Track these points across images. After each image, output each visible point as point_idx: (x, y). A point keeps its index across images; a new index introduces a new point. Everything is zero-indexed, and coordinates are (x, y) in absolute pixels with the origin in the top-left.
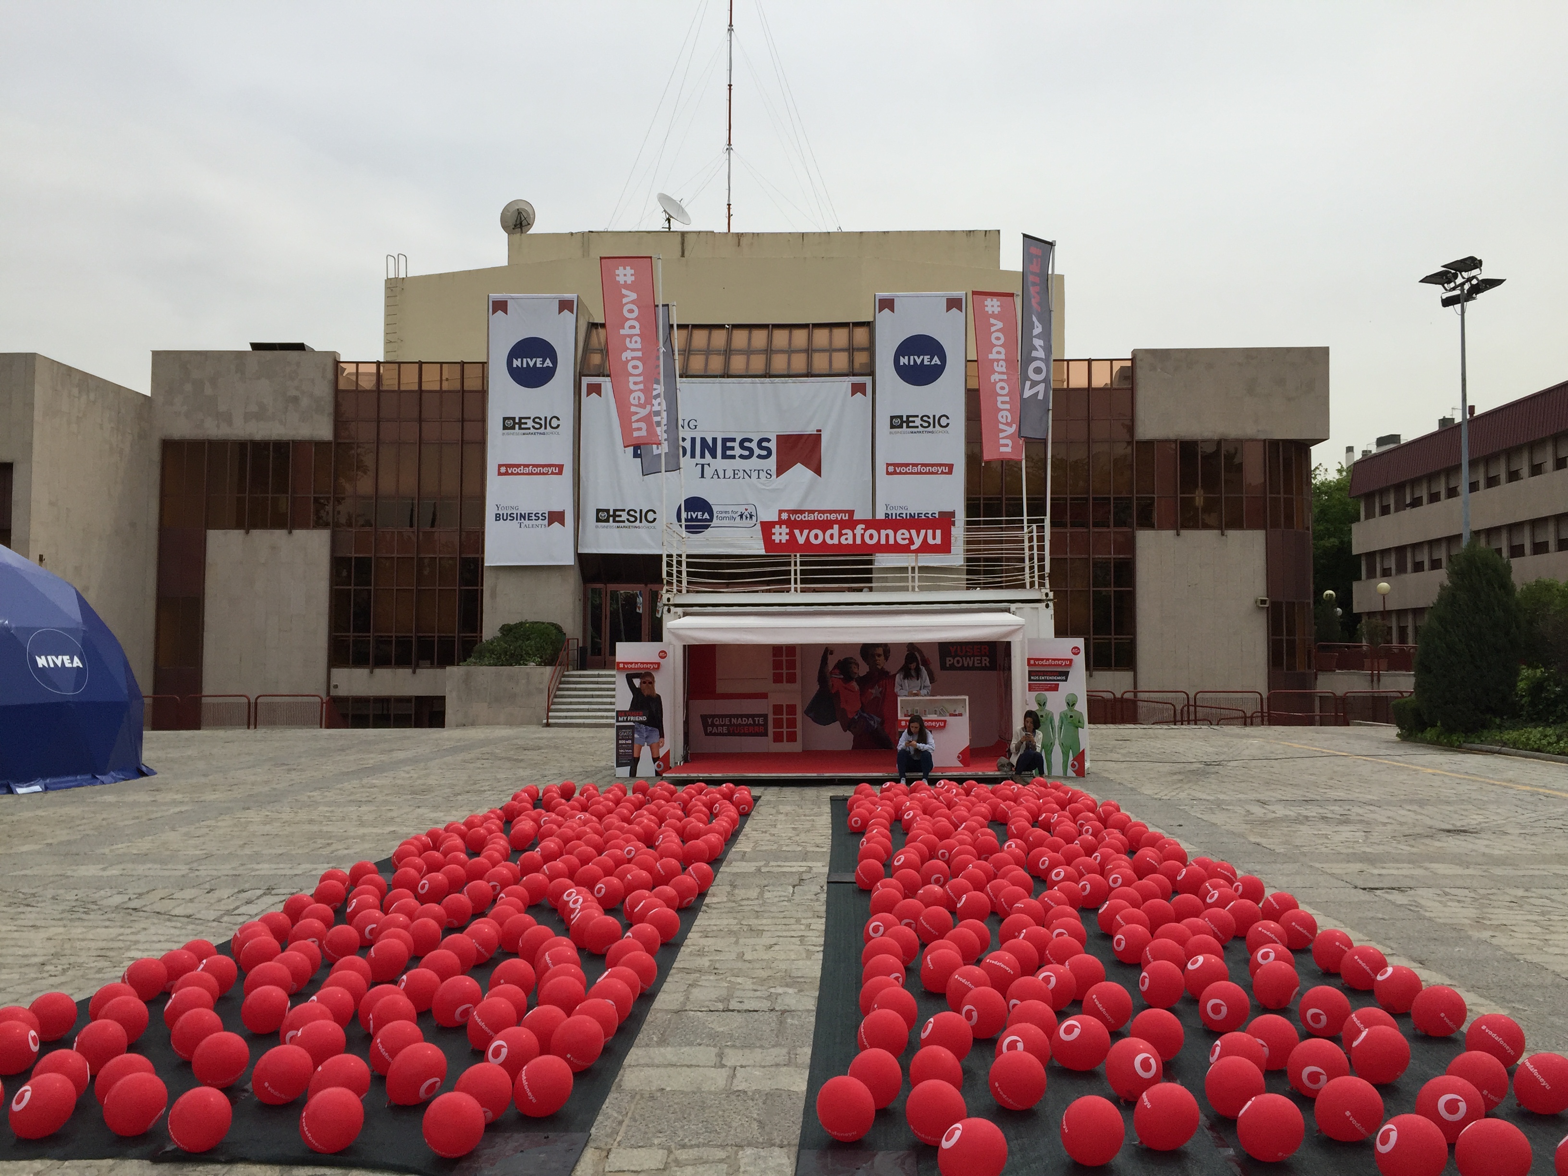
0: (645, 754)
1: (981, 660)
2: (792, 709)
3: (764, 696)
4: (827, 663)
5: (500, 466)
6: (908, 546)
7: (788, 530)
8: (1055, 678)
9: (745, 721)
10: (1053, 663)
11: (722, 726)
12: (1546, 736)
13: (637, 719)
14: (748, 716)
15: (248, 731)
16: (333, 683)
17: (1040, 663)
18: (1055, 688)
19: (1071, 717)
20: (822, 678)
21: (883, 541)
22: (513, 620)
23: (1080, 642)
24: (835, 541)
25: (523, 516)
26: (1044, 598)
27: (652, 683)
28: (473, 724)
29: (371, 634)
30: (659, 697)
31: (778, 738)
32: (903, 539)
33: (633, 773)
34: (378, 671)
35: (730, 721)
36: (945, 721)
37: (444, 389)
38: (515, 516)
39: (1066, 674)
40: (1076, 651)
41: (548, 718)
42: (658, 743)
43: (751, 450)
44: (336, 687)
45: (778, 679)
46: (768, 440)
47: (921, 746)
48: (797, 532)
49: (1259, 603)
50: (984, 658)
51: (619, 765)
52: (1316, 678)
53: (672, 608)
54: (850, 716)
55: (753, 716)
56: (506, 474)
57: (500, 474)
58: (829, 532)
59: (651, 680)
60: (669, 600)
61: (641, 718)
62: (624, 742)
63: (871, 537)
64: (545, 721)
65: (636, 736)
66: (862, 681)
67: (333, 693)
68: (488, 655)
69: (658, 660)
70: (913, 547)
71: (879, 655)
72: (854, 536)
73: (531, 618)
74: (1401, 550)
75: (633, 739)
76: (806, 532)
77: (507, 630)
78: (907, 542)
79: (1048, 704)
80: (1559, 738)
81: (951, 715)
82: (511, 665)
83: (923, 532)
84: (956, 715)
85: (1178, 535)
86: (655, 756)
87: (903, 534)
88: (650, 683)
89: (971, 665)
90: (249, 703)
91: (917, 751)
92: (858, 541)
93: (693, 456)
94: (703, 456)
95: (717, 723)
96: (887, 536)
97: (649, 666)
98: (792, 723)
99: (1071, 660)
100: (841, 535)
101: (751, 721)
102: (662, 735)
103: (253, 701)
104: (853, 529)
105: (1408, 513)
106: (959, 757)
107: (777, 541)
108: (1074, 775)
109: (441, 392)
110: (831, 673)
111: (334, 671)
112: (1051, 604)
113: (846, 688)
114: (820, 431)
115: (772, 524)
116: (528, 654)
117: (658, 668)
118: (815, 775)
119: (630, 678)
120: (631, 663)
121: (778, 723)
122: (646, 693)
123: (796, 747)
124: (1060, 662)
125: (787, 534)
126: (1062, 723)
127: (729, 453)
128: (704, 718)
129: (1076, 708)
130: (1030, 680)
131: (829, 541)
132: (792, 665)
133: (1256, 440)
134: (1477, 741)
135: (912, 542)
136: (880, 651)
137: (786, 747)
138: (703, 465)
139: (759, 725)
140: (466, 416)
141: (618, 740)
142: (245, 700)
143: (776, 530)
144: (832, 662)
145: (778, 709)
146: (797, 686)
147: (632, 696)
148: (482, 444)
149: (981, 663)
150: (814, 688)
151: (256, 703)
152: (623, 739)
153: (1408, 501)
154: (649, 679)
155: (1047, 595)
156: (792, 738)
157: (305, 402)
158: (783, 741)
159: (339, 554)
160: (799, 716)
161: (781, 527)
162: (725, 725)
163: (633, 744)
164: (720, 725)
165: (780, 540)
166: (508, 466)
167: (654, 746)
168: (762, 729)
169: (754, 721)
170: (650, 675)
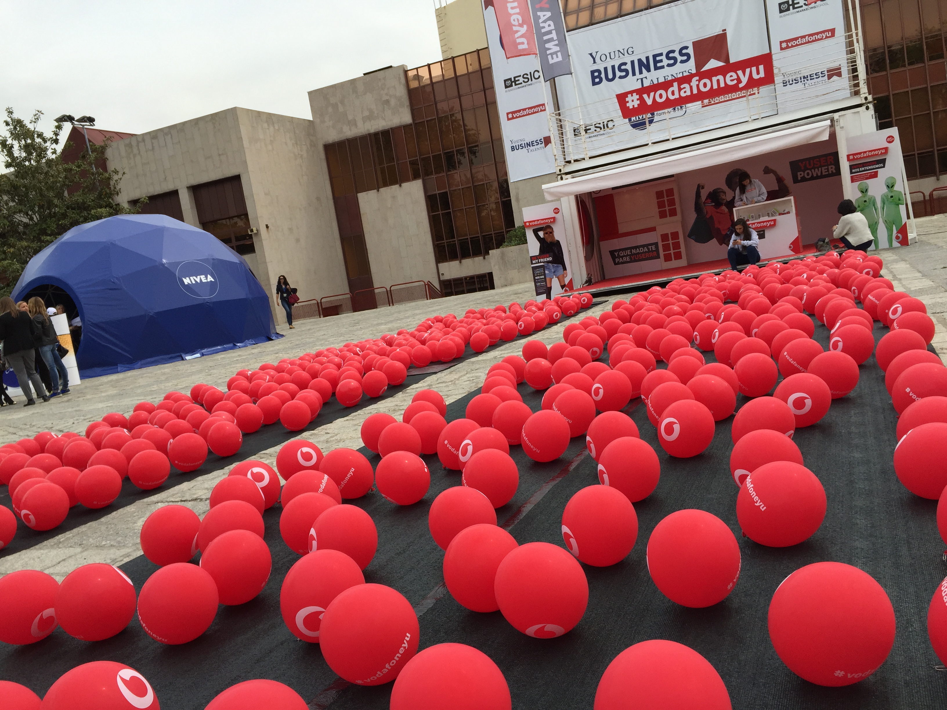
0: (555, 285)
1: (828, 169)
2: (675, 235)
3: (653, 229)
4: (700, 196)
5: (508, 114)
6: (737, 85)
7: (638, 97)
8: (874, 167)
9: (641, 250)
10: (870, 154)
11: (626, 256)
13: (545, 260)
14: (643, 246)
15: (390, 307)
16: (441, 273)
17: (859, 156)
18: (875, 175)
19: (892, 197)
20: (698, 208)
21: (715, 87)
23: (894, 131)
24: (677, 96)
25: (529, 145)
26: (864, 101)
27: (552, 232)
28: (511, 284)
29: (456, 239)
30: (558, 242)
31: (668, 258)
32: (732, 80)
33: (549, 298)
34: (464, 261)
35: (631, 252)
36: (775, 220)
37: (471, 71)
38: (523, 145)
39: (883, 161)
40: (890, 139)
42: (563, 275)
43: (675, 59)
45: (662, 215)
46: (686, 48)
47: (746, 243)
48: (645, 96)
50: (830, 167)
51: (538, 294)
53: (564, 176)
55: (647, 245)
56: (513, 118)
57: (509, 119)
58: (670, 90)
59: (551, 231)
60: (560, 170)
61: (548, 259)
62: (538, 277)
63: (705, 85)
65: (547, 272)
67: (442, 278)
68: (514, 239)
69: (554, 215)
70: (741, 86)
72: (691, 88)
75: (545, 274)
76: (652, 94)
78: (735, 82)
79: (869, 190)
81: (780, 214)
84: (785, 214)
86: (563, 284)
87: (731, 76)
88: (551, 233)
89: (819, 174)
90: (387, 291)
93: (634, 74)
94: (641, 72)
95: (622, 255)
96: (718, 81)
97: (547, 221)
98: (677, 246)
99: (886, 149)
100: (680, 90)
101: (646, 249)
102: (565, 269)
104: (689, 82)
106: (790, 247)
107: (631, 107)
108: (899, 245)
109: (468, 74)
110: (704, 203)
111: (441, 265)
112: (871, 106)
113: (717, 212)
114: (725, 30)
115: (625, 95)
119: (536, 232)
120: (534, 221)
121: (666, 248)
122: (549, 240)
124: (876, 152)
125: (638, 100)
126: (884, 203)
127: (659, 65)
128: (612, 253)
129: (896, 188)
130: (851, 173)
131: (671, 97)
132: (672, 202)
135: (739, 81)
137: (674, 264)
138: (642, 79)
139: (652, 251)
140: (485, 87)
141: (534, 277)
142: (385, 290)
143: (629, 98)
144: (704, 194)
145: (664, 237)
146: (678, 217)
147: (539, 245)
148: (494, 103)
149: (828, 171)
150: (692, 217)
151: (390, 290)
152: (538, 276)
155: (866, 98)
156: (678, 256)
157: (393, 102)
158: (672, 260)
159: (430, 194)
160: (681, 240)
161: (632, 96)
162: (628, 255)
163: (545, 278)
164: (624, 256)
165: (633, 106)
166: (513, 113)
167: (561, 277)
168: (655, 254)
169: (648, 249)
170: (549, 227)
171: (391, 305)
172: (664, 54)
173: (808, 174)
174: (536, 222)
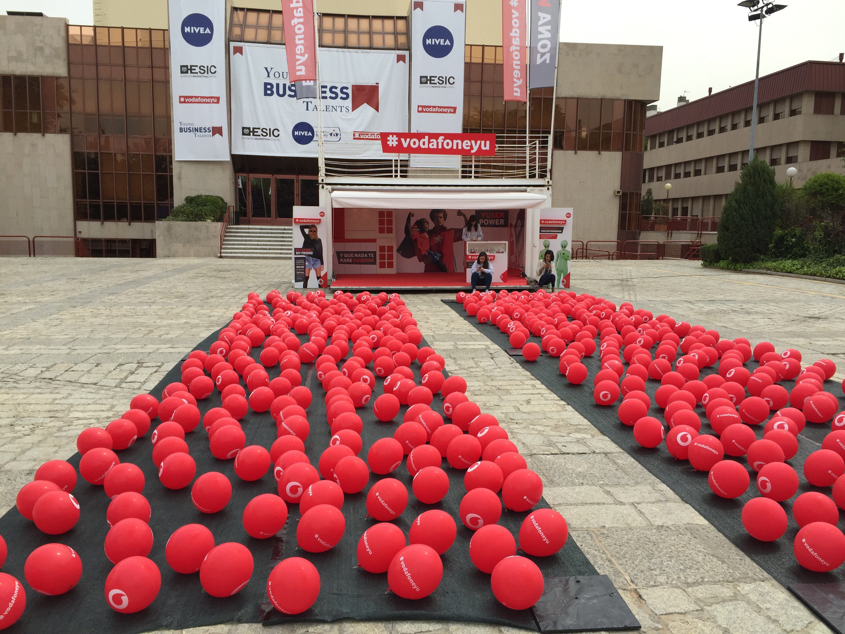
0: (312, 275)
1: (499, 221)
3: (374, 241)
4: (410, 222)
5: (180, 97)
8: (555, 231)
9: (363, 256)
10: (555, 222)
12: (794, 265)
13: (307, 253)
14: (364, 253)
15: (30, 258)
16: (78, 230)
17: (547, 222)
18: (555, 237)
19: (564, 254)
20: (407, 230)
21: (455, 147)
22: (193, 194)
23: (570, 211)
24: (426, 146)
25: (196, 130)
26: (547, 184)
27: (316, 231)
28: (174, 256)
29: (101, 200)
30: (320, 240)
31: (382, 265)
32: (467, 146)
33: (305, 286)
34: (107, 224)
35: (354, 255)
36: (494, 256)
37: (139, 46)
38: (191, 129)
39: (562, 229)
40: (569, 215)
41: (221, 253)
42: (320, 268)
43: (336, 94)
44: (80, 232)
45: (381, 231)
46: (347, 88)
47: (486, 270)
49: (616, 192)
50: (501, 220)
51: (297, 281)
52: (640, 234)
53: (325, 186)
54: (423, 253)
55: (367, 253)
56: (185, 102)
57: (180, 102)
58: (422, 141)
59: (315, 230)
60: (323, 180)
61: (309, 253)
62: (299, 267)
63: (448, 144)
64: (219, 255)
65: (307, 263)
66: (430, 232)
67: (78, 236)
68: (181, 215)
69: (319, 217)
71: (441, 218)
72: (438, 143)
73: (204, 193)
74: (668, 167)
75: (305, 266)
77: (190, 200)
78: (469, 148)
79: (550, 246)
80: (802, 267)
81: (497, 252)
82: (196, 221)
83: (479, 142)
84: (500, 253)
85: (576, 153)
86: (319, 276)
88: (315, 231)
89: (493, 224)
90: (29, 241)
91: (483, 273)
92: (440, 147)
95: (346, 256)
96: (457, 144)
97: (314, 221)
98: (391, 257)
99: (565, 221)
101: (366, 255)
102: (322, 263)
103: (31, 240)
104: (437, 139)
105: (675, 145)
106: (501, 277)
107: (391, 145)
108: (563, 287)
109: (137, 48)
110: (412, 227)
111: (78, 223)
112: (551, 188)
113: (421, 237)
114: (378, 84)
115: (387, 135)
116: (206, 215)
117: (320, 222)
118: (422, 287)
119: (302, 228)
120: (303, 219)
121: (382, 257)
122: (312, 237)
123: (393, 271)
124: (559, 222)
125: (397, 141)
126: (558, 257)
127: (323, 95)
128: (338, 253)
129: (567, 249)
130: (540, 232)
131: (422, 146)
132: (390, 222)
133: (620, 100)
134: (751, 268)
136: (441, 215)
137: (386, 271)
138: (307, 103)
139: (371, 258)
140: (154, 65)
141: (296, 266)
142: (26, 239)
143: (390, 138)
144: (413, 221)
145: (382, 249)
146: (393, 235)
147: (304, 239)
148: (167, 82)
149: (499, 223)
150: (403, 236)
151: (34, 241)
153: (675, 140)
154: (313, 229)
155: (548, 182)
156: (390, 265)
157: (47, 51)
158: (385, 267)
159: (76, 150)
160: (395, 253)
161: (393, 137)
162: (351, 258)
163: (305, 268)
164: (348, 258)
165: (393, 145)
166: (185, 97)
167: (318, 269)
168: (373, 260)
169: (368, 255)
170: (314, 226)
171: (32, 256)
172: (328, 88)
173: (486, 222)
174: (304, 221)
